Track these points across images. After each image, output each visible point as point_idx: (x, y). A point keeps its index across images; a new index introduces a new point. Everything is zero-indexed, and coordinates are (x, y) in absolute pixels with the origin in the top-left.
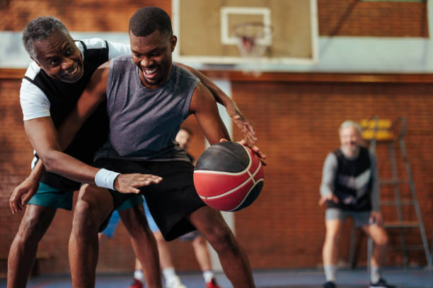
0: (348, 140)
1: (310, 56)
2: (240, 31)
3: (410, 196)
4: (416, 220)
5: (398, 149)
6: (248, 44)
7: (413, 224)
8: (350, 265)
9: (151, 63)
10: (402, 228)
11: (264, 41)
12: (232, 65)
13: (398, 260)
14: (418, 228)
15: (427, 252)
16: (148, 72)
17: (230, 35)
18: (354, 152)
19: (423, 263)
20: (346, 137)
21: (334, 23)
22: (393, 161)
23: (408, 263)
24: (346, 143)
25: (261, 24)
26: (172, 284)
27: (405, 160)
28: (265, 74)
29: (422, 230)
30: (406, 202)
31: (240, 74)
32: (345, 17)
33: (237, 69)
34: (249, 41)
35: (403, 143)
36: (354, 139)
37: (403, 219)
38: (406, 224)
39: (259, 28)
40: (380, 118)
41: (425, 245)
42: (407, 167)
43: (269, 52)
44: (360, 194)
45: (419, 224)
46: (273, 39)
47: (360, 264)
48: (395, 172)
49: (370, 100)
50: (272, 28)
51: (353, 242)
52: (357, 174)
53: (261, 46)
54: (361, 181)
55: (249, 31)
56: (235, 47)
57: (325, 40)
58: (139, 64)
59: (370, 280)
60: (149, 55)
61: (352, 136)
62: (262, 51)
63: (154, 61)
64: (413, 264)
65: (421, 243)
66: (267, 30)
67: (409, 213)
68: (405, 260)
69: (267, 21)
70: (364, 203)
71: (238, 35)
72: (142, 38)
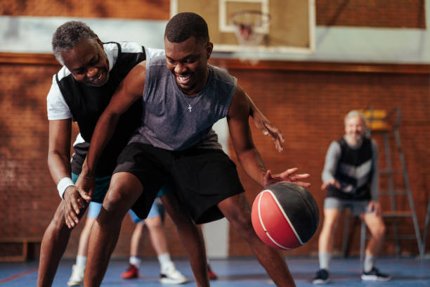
0: (354, 129)
1: (307, 46)
2: (238, 18)
3: (403, 186)
4: (409, 210)
5: (392, 139)
6: (246, 33)
7: (406, 214)
8: (342, 253)
9: (184, 70)
10: (395, 218)
11: (262, 29)
12: (230, 53)
13: (391, 249)
14: (411, 218)
15: (419, 242)
16: (181, 78)
17: (228, 24)
18: (358, 141)
19: (415, 252)
20: (351, 126)
21: (331, 13)
22: (388, 151)
23: (400, 253)
24: (351, 132)
25: (260, 13)
26: (167, 269)
27: (400, 150)
28: (262, 62)
29: (415, 220)
30: (400, 192)
31: (237, 62)
32: (342, 8)
33: (235, 56)
34: (246, 29)
35: (397, 134)
36: (360, 129)
37: (397, 209)
38: (400, 214)
39: (258, 16)
40: (376, 109)
41: (418, 235)
42: (402, 157)
43: (267, 40)
44: (360, 184)
45: (412, 214)
46: (271, 28)
47: (352, 253)
48: (389, 162)
49: (365, 90)
50: (269, 16)
51: (347, 231)
52: (358, 164)
53: (258, 34)
54: (362, 171)
55: (247, 19)
56: (232, 35)
57: (322, 29)
58: (173, 70)
59: (363, 269)
60: (183, 62)
61: (357, 126)
62: (259, 39)
63: (188, 68)
64: (405, 254)
65: (414, 232)
66: (265, 18)
67: (403, 203)
68: (397, 249)
69: (265, 9)
70: (363, 193)
71: (235, 23)
72: (176, 44)
